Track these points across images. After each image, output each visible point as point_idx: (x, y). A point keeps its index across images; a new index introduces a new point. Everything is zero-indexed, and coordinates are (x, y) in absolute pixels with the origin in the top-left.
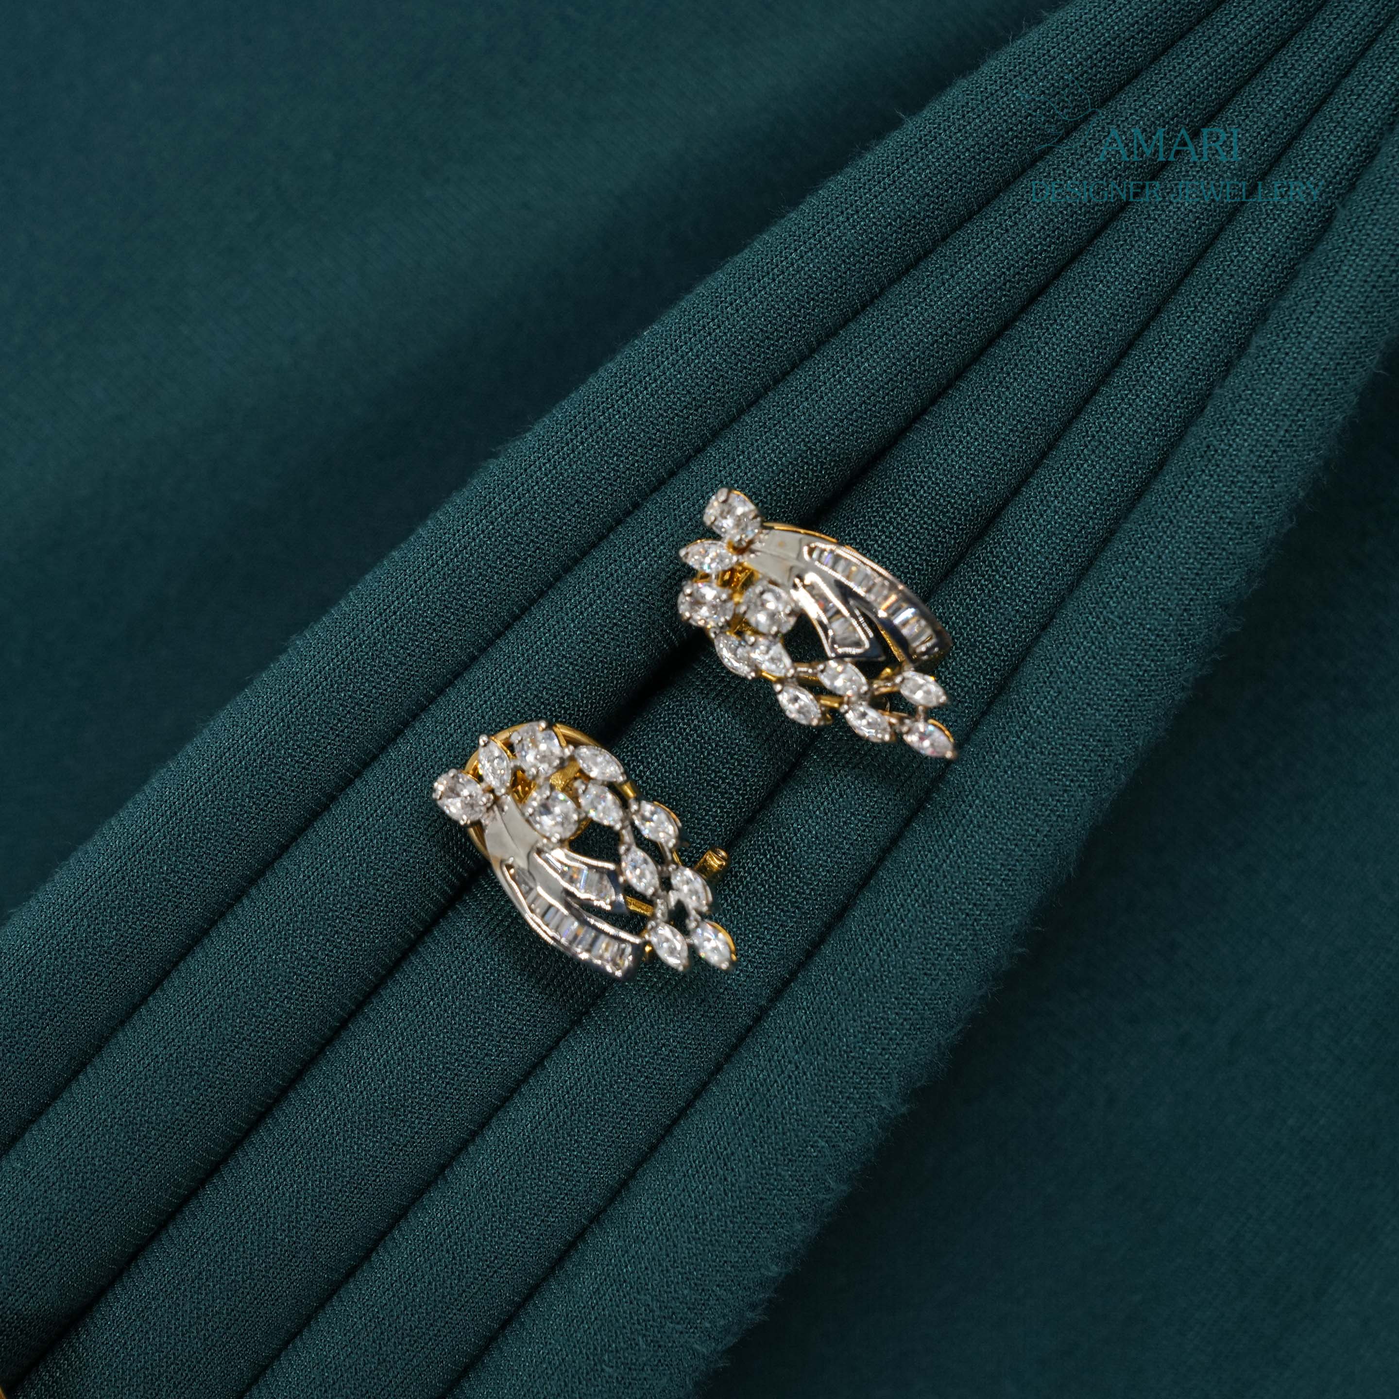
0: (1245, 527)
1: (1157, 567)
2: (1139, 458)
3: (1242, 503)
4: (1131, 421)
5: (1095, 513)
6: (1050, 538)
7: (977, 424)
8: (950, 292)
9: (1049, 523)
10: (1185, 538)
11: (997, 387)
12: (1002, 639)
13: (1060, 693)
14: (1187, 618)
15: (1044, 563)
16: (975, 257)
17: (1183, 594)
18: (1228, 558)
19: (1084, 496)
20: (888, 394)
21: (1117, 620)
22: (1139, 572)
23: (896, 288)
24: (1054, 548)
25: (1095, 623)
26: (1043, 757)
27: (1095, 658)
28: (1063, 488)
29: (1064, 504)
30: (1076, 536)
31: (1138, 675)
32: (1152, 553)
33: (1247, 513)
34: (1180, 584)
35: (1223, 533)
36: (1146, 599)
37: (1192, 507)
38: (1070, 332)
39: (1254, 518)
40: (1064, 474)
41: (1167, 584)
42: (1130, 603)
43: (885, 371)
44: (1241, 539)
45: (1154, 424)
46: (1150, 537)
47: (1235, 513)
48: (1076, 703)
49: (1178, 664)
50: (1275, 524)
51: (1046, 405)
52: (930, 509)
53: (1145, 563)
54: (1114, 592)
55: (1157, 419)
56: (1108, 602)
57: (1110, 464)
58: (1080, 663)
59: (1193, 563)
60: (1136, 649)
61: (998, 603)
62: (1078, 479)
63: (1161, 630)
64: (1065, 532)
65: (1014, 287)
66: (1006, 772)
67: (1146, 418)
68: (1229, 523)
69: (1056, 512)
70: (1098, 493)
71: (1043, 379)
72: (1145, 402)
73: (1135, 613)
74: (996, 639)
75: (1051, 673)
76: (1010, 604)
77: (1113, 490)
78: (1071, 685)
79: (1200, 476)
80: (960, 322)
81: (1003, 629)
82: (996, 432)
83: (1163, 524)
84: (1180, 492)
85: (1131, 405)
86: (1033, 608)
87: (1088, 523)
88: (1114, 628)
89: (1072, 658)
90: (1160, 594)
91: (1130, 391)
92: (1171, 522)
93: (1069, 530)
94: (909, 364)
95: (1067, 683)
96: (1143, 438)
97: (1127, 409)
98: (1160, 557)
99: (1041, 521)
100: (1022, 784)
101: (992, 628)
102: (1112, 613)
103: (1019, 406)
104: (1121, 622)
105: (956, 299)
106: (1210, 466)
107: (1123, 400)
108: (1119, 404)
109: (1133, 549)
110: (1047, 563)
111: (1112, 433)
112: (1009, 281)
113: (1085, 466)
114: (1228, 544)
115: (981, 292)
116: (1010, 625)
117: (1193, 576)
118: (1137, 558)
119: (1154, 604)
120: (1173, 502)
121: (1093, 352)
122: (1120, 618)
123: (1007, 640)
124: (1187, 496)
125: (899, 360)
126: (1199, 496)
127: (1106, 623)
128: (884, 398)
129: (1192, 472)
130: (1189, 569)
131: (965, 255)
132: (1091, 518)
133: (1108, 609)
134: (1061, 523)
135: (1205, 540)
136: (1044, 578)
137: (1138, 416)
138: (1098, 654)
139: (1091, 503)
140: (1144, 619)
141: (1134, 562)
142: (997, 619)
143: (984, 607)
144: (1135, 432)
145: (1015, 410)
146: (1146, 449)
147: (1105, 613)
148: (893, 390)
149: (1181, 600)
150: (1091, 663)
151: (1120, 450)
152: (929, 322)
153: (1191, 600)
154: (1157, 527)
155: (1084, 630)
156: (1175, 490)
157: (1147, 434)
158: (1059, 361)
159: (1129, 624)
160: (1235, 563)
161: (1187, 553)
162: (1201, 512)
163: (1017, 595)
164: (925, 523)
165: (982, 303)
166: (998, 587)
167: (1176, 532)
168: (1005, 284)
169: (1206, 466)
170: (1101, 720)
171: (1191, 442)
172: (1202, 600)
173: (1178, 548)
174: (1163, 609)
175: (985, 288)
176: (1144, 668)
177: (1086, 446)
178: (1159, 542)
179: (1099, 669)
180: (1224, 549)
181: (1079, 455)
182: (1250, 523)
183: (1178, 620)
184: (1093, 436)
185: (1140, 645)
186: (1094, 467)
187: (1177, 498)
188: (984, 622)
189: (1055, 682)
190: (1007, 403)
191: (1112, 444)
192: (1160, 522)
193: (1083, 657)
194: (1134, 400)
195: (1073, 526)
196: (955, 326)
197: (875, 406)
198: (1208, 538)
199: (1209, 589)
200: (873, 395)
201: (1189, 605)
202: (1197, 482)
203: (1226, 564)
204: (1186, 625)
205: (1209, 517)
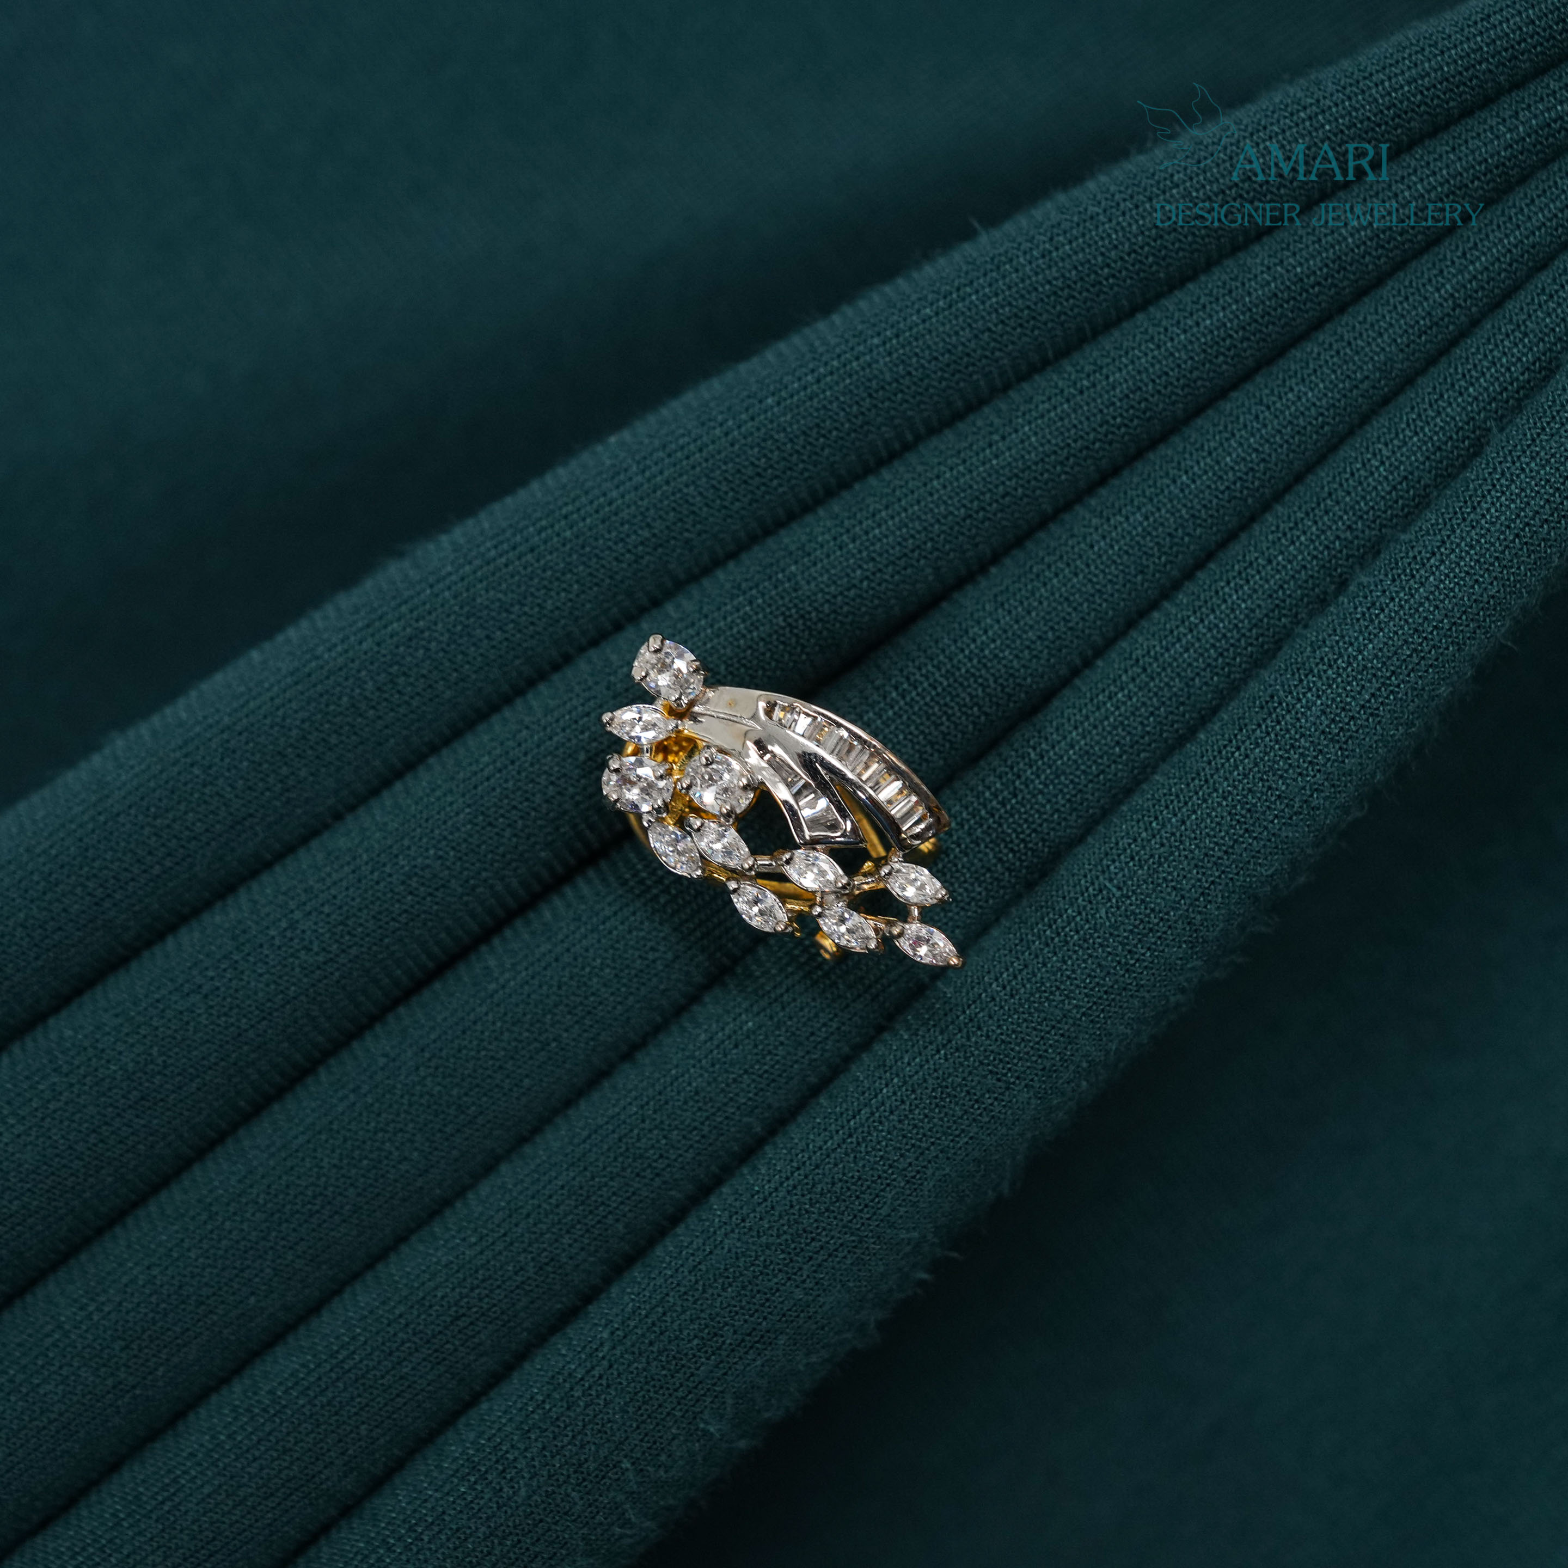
0: (1297, 805)
1: (1178, 834)
2: (1189, 698)
3: (1300, 774)
4: (1187, 650)
5: (1121, 756)
6: (1058, 777)
7: (998, 621)
8: (997, 457)
9: (1061, 757)
10: (1219, 804)
11: (1032, 580)
12: (973, 891)
13: (1026, 966)
14: (1203, 904)
15: (1044, 806)
16: (1036, 419)
17: (1204, 874)
18: (1269, 840)
19: (1110, 733)
20: (898, 572)
21: (1114, 890)
22: (1154, 836)
23: (934, 442)
24: (1061, 791)
25: (1087, 889)
26: (988, 1042)
27: (1077, 932)
28: (1087, 718)
29: (1084, 737)
30: (1091, 781)
31: (1126, 964)
32: (1175, 815)
33: (1304, 788)
34: (1202, 861)
35: (1269, 808)
36: (1156, 871)
37: (1237, 767)
38: (1135, 528)
39: (1312, 796)
40: (1092, 700)
41: (1186, 857)
42: (1135, 872)
43: (899, 544)
44: (1291, 818)
45: (1216, 660)
46: (1177, 796)
47: (1288, 785)
48: (1043, 984)
49: (1181, 959)
50: (1337, 807)
51: (1089, 614)
52: (920, 717)
53: (1164, 826)
54: (1119, 855)
55: (1221, 654)
56: (1108, 866)
57: (1150, 699)
58: (1058, 934)
59: (1223, 838)
60: (1131, 931)
61: (978, 845)
62: (1107, 710)
63: (1167, 914)
64: (1078, 773)
65: (1079, 465)
66: (938, 1051)
67: (1207, 650)
68: (1279, 797)
69: (1072, 747)
70: (1129, 733)
71: (1090, 581)
72: (1210, 630)
73: (1139, 886)
74: (966, 890)
75: (1022, 940)
76: (992, 849)
77: (1148, 733)
78: (1041, 960)
79: (1254, 731)
80: (1003, 497)
81: (977, 879)
82: (1020, 637)
83: (1197, 782)
84: (1225, 747)
85: (1191, 631)
86: (1020, 859)
87: (1109, 766)
88: (1110, 900)
89: (1050, 926)
90: (1175, 868)
91: (1195, 612)
92: (1206, 781)
93: (1084, 772)
94: (932, 539)
95: (1037, 957)
96: (1198, 674)
97: (1185, 635)
98: (1183, 822)
99: (1051, 753)
100: (956, 1069)
101: (964, 875)
102: (1111, 880)
103: (1055, 609)
104: (1118, 894)
105: (1003, 468)
106: (1269, 722)
107: (1183, 622)
108: (1177, 627)
109: (1154, 806)
110: (1048, 807)
111: (1161, 660)
112: (1074, 456)
113: (1120, 695)
114: (1272, 822)
115: (1036, 463)
116: (988, 875)
117: (1220, 854)
118: (1156, 818)
119: (1165, 879)
120: (1215, 757)
121: (1159, 558)
122: (1119, 889)
123: (980, 893)
124: (1233, 753)
125: (919, 532)
126: (1247, 756)
127: (1101, 891)
128: (892, 576)
129: (1246, 725)
130: (1216, 844)
131: (1024, 414)
132: (1115, 762)
133: (1107, 875)
134: (1075, 761)
135: (1244, 812)
136: (1041, 825)
137: (1197, 645)
138: (1082, 928)
139: (1118, 743)
140: (1148, 895)
141: (1151, 823)
142: (973, 864)
143: (959, 845)
144: (1190, 665)
145: (1049, 613)
146: (1200, 689)
147: (1101, 878)
148: (905, 569)
149: (1200, 880)
150: (1072, 937)
151: (1167, 684)
152: (964, 491)
153: (1213, 882)
154: (1188, 785)
155: (1072, 895)
156: (1220, 743)
157: (1204, 670)
158: (1114, 562)
159: (1129, 897)
160: (1276, 848)
161: (1218, 824)
162: (1245, 776)
163: (1004, 840)
164: (911, 733)
165: (1035, 479)
166: (981, 826)
167: (1209, 795)
168: (1067, 459)
169: (1264, 720)
170: (1069, 1011)
171: (1254, 687)
172: (1227, 884)
173: (1209, 815)
174: (1174, 888)
175: (1042, 460)
176: (1136, 956)
177: (1126, 671)
178: (1186, 803)
179: (1080, 946)
180: (1266, 828)
181: (1115, 681)
182: (1306, 801)
183: (1191, 905)
184: (1137, 660)
185: (1136, 927)
186: (1130, 699)
187: (1220, 752)
188: (956, 865)
189: (1023, 953)
190: (1041, 603)
191: (1159, 674)
192: (1193, 779)
193: (1063, 928)
194: (1196, 625)
195: (1090, 767)
196: (997, 501)
197: (879, 584)
198: (1249, 810)
199: (1237, 874)
200: (880, 570)
201: (1208, 888)
202: (1249, 738)
203: (1264, 846)
204: (1200, 913)
205: (1255, 785)
